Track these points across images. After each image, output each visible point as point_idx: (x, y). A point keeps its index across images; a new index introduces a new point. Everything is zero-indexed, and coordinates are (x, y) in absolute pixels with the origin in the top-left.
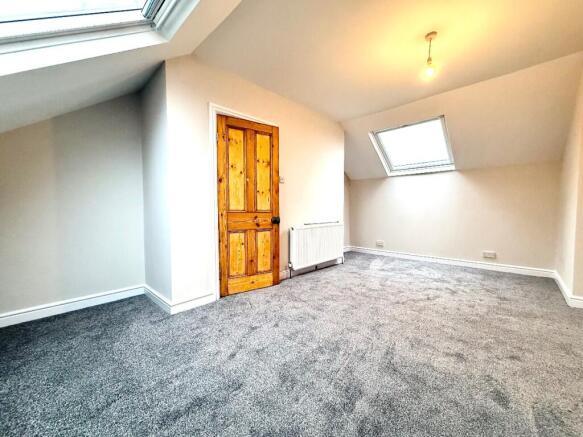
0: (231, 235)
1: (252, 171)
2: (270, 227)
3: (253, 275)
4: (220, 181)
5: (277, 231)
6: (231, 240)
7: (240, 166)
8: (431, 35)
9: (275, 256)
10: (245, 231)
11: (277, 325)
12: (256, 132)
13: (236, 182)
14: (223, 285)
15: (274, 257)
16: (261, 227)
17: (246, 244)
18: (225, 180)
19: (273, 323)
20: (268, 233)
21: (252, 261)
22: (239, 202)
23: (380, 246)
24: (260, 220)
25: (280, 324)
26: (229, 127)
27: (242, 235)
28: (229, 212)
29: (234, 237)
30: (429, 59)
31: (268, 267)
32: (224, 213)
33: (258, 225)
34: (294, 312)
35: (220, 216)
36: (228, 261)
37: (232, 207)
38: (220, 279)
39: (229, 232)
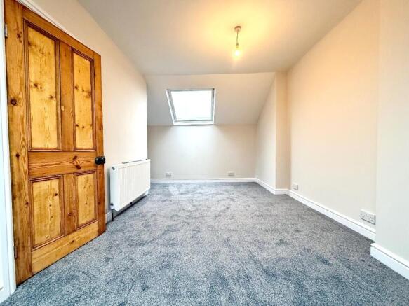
0: (36, 185)
1: (68, 98)
2: (93, 168)
3: (74, 231)
4: (12, 102)
5: (102, 172)
6: (35, 192)
7: (49, 87)
8: (238, 28)
9: (100, 201)
10: (58, 177)
11: (145, 288)
12: (73, 50)
13: (42, 109)
14: (22, 265)
15: (99, 203)
16: (82, 170)
17: (61, 194)
18: (22, 103)
19: (138, 286)
20: (91, 176)
21: (71, 214)
22: (48, 137)
23: (169, 176)
24: (81, 161)
25: (148, 284)
26: (28, 24)
27: (55, 183)
28: (32, 152)
29: (41, 187)
30: (237, 44)
31: (92, 216)
32: (23, 152)
33: (78, 167)
34: (152, 259)
35: (15, 156)
36: (31, 225)
37: (36, 145)
38: (16, 259)
39: (33, 181)
